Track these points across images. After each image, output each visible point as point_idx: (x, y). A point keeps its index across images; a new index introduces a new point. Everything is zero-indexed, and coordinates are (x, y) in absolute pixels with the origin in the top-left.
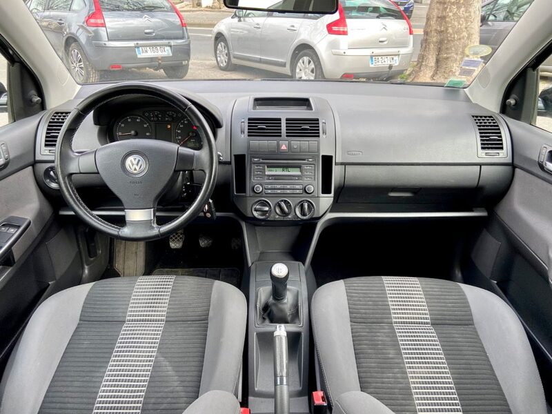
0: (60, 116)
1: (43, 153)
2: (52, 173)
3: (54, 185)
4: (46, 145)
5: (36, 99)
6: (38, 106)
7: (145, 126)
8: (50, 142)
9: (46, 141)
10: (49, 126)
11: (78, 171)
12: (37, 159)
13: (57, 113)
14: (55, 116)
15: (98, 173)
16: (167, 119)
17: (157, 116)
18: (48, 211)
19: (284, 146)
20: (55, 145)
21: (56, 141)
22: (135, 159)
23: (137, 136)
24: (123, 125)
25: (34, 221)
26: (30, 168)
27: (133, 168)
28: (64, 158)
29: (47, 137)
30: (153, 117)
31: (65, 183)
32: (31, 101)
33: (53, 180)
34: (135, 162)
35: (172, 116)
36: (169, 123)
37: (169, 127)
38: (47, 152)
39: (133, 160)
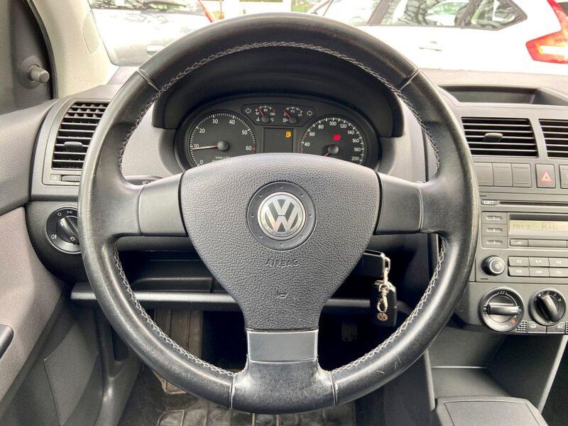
0: (85, 110)
1: (49, 180)
2: (63, 222)
3: (67, 247)
4: (55, 165)
5: (41, 73)
6: (42, 89)
7: (244, 132)
8: (67, 157)
9: (55, 156)
10: (63, 127)
11: (135, 230)
12: (35, 192)
13: (79, 104)
14: (76, 109)
15: (187, 235)
16: (285, 120)
17: (267, 115)
18: (51, 295)
19: (546, 175)
20: (80, 166)
21: (82, 158)
22: (281, 202)
23: (229, 151)
24: (202, 131)
25: (21, 330)
26: (20, 211)
27: (276, 226)
28: (102, 196)
29: (57, 149)
30: (260, 116)
31: (101, 258)
32: (29, 77)
33: (63, 235)
34: (282, 211)
35: (294, 116)
36: (289, 127)
37: (289, 134)
38: (56, 180)
39: (277, 206)
